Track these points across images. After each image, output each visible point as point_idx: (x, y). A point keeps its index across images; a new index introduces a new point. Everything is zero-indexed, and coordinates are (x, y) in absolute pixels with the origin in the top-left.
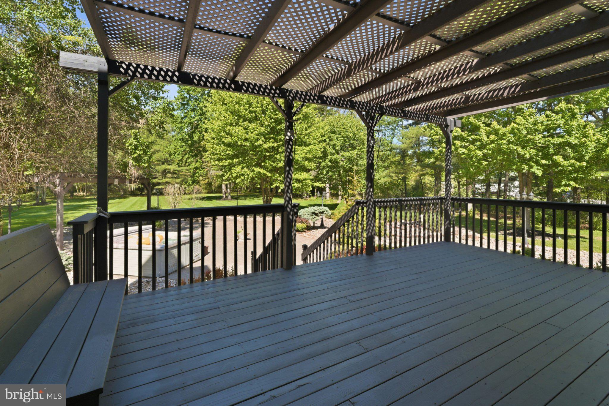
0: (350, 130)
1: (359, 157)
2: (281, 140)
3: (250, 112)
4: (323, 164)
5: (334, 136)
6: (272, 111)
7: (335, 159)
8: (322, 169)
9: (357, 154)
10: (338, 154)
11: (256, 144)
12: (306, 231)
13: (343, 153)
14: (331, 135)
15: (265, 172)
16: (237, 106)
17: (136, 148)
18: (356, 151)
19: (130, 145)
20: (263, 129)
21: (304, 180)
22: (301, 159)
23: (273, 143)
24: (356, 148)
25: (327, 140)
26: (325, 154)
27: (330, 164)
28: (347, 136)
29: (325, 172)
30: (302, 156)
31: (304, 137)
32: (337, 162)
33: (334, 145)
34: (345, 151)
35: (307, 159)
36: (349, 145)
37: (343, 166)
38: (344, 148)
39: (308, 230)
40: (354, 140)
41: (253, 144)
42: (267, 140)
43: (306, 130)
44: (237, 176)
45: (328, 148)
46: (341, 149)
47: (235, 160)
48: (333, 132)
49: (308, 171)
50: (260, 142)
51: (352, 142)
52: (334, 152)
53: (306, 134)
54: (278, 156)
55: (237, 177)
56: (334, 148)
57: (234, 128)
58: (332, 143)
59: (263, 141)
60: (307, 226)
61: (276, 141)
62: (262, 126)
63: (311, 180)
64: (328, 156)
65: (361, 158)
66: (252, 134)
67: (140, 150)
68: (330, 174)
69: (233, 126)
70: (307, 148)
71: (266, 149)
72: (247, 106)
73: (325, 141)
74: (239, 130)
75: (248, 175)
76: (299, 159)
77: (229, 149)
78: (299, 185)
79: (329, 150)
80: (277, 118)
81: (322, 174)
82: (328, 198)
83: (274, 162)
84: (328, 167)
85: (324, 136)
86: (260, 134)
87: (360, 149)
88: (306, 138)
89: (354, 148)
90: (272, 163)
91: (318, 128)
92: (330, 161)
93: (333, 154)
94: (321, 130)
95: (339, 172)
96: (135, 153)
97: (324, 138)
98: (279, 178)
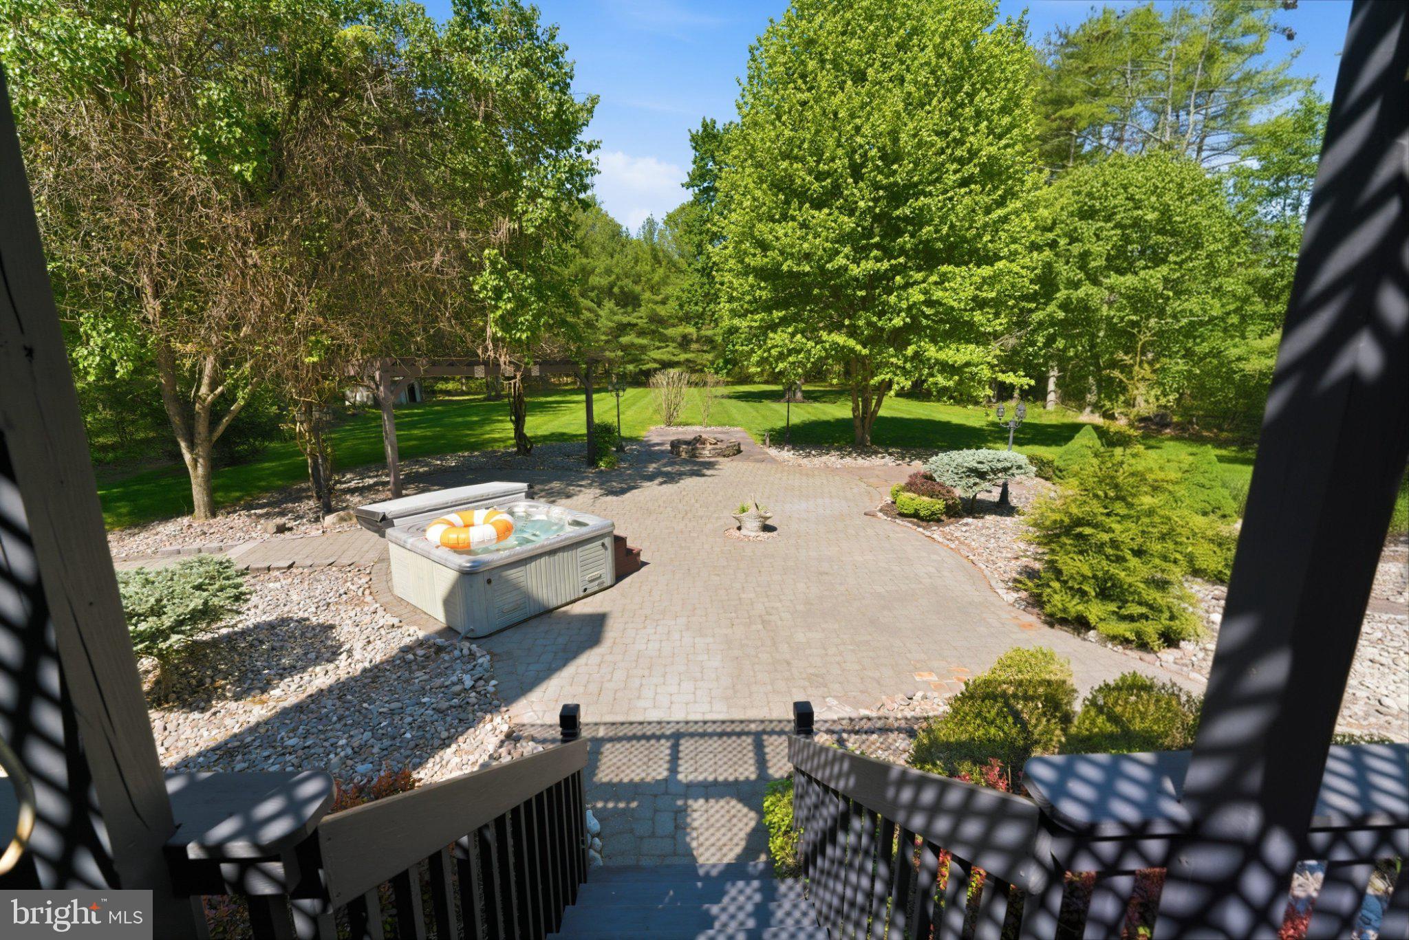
0: (1153, 199)
1: (1172, 289)
2: (902, 251)
3: (820, 177)
4: (1038, 316)
5: (1087, 228)
6: (880, 163)
7: (1080, 300)
8: (1034, 331)
9: (1166, 280)
10: (1095, 282)
11: (829, 266)
12: (944, 518)
13: (1113, 279)
14: (1080, 224)
15: (852, 343)
16: (784, 164)
17: (498, 293)
18: (1164, 270)
19: (484, 287)
20: (849, 223)
21: (968, 364)
22: (962, 305)
23: (877, 260)
24: (1164, 261)
25: (1063, 242)
26: (1047, 282)
27: (1061, 315)
28: (1136, 224)
29: (1041, 340)
30: (962, 295)
31: (980, 236)
32: (1087, 308)
33: (1085, 256)
34: (1121, 272)
35: (980, 304)
36: (1142, 252)
37: (1109, 319)
38: (1119, 262)
39: (950, 517)
40: (1162, 232)
41: (822, 269)
42: (861, 253)
43: (988, 211)
44: (781, 353)
45: (1060, 266)
46: (1108, 268)
47: (777, 314)
48: (1087, 214)
49: (982, 339)
50: (840, 261)
51: (1156, 239)
52: (1082, 275)
53: (986, 225)
54: (893, 299)
55: (781, 357)
56: (1083, 267)
57: (777, 226)
58: (1076, 249)
59: (847, 257)
60: (947, 507)
61: (888, 253)
62: (851, 213)
63: (992, 367)
64: (1058, 290)
65: (1178, 294)
66: (817, 241)
67: (509, 300)
68: (1060, 343)
69: (774, 221)
70: (986, 271)
71: (857, 280)
72: (811, 161)
73: (1053, 245)
74: (785, 232)
75: (809, 351)
76: (955, 304)
77: (762, 284)
78: (951, 383)
79: (1064, 270)
80: (896, 184)
81: (1033, 344)
82: (1051, 406)
83: (881, 314)
84: (1052, 324)
85: (1051, 230)
86: (842, 239)
87: (1180, 264)
88: (987, 238)
89: (1158, 260)
90: (875, 319)
91: (1030, 207)
92: (1064, 306)
93: (1076, 285)
94: (1043, 212)
95: (1093, 336)
96: (497, 308)
97: (1051, 236)
98: (894, 360)
